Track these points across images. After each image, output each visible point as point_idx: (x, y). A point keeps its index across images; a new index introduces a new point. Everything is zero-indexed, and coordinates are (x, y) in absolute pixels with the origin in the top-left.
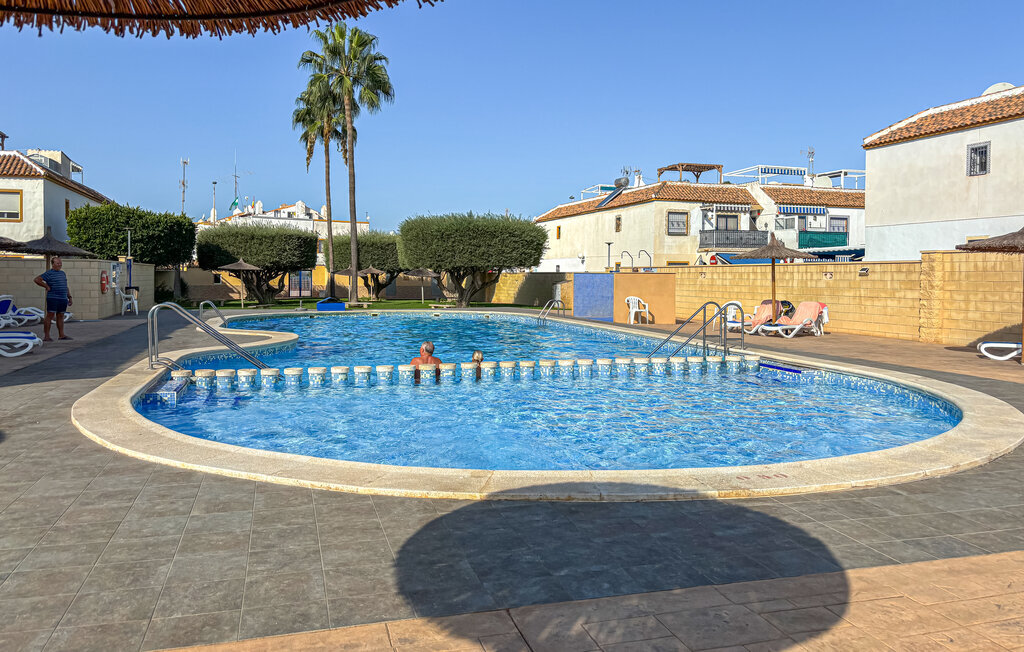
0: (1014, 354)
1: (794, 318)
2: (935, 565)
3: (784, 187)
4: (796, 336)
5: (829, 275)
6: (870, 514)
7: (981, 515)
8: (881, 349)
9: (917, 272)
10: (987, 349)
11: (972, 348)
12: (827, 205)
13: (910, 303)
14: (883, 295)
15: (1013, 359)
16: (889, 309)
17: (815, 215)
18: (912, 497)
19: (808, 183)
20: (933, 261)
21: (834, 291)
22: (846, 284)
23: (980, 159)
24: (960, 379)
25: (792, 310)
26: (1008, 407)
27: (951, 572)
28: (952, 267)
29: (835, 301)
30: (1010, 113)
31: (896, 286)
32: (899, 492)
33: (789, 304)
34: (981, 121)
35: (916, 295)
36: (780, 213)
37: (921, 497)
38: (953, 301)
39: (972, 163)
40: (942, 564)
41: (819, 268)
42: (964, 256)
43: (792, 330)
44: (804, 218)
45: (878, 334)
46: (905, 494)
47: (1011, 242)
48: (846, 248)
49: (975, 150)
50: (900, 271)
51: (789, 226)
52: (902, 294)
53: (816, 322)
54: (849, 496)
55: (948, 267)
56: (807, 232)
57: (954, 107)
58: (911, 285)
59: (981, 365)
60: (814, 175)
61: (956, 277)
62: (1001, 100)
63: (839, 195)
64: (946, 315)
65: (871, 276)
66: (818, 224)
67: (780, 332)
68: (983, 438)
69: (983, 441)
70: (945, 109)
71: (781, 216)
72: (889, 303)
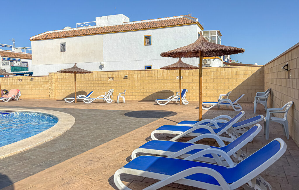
0: (74, 101)
1: (8, 95)
2: (45, 171)
3: (4, 51)
4: (9, 101)
5: (20, 81)
6: (26, 160)
7: (60, 150)
8: (38, 103)
9: (47, 79)
10: (67, 100)
11: (63, 100)
12: (20, 58)
13: (46, 88)
14: (38, 86)
15: (73, 102)
16: (40, 90)
17: (16, 61)
18: (41, 149)
19: (13, 50)
20: (52, 76)
21: (23, 86)
22: (26, 83)
23: (63, 47)
24: (59, 109)
25: (8, 92)
26: (70, 116)
27: (50, 172)
28: (57, 77)
29: (23, 89)
30: (70, 35)
31: (42, 83)
32: (36, 149)
33: (6, 90)
34: (63, 36)
35: (48, 86)
36: (3, 60)
37: (43, 149)
38: (58, 87)
39: (62, 48)
40: (47, 170)
41: (17, 78)
42: (60, 74)
43: (8, 99)
44: (12, 62)
45: (37, 98)
46: (38, 149)
47: (71, 70)
48: (27, 72)
49: (62, 44)
50: (43, 79)
51: (7, 64)
52: (44, 86)
53: (16, 96)
54: (19, 155)
55: (56, 77)
56: (13, 66)
57: (56, 31)
58: (46, 83)
59: (65, 105)
60: (15, 48)
61: (58, 80)
62: (68, 31)
63: (24, 55)
64: (56, 91)
65: (34, 81)
66: (17, 64)
67: (3, 100)
68: (63, 126)
69: (63, 127)
70: (54, 32)
71: (4, 61)
72: (40, 88)
